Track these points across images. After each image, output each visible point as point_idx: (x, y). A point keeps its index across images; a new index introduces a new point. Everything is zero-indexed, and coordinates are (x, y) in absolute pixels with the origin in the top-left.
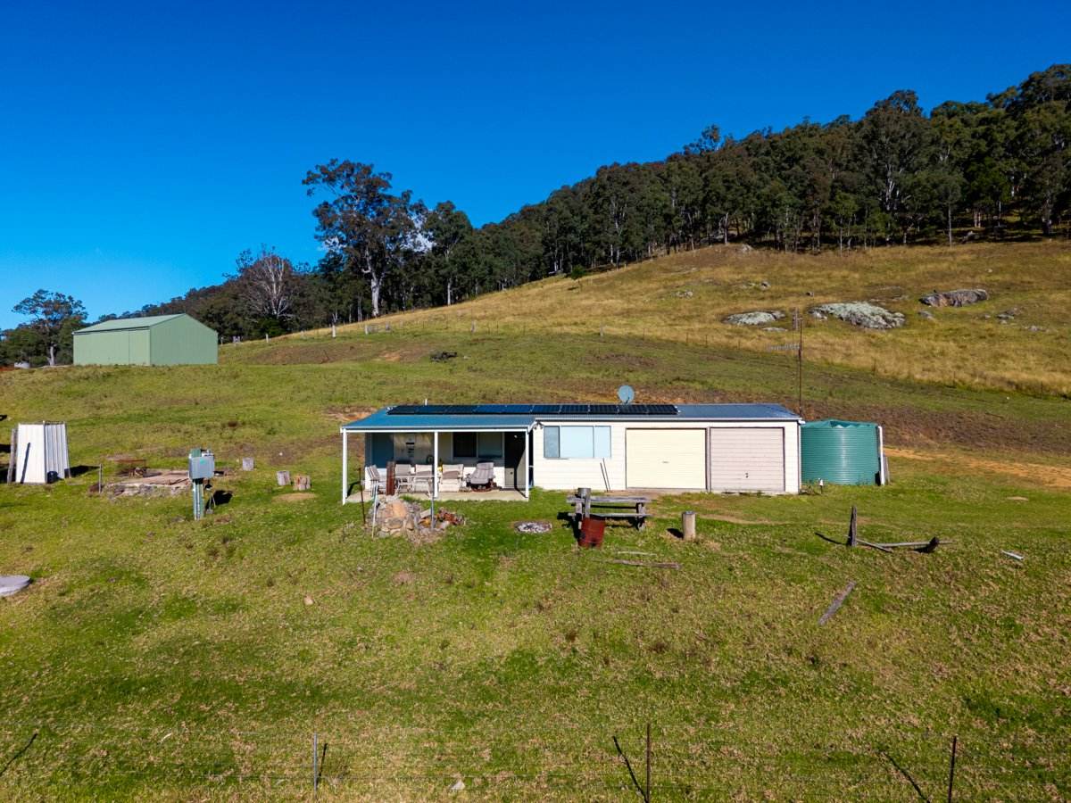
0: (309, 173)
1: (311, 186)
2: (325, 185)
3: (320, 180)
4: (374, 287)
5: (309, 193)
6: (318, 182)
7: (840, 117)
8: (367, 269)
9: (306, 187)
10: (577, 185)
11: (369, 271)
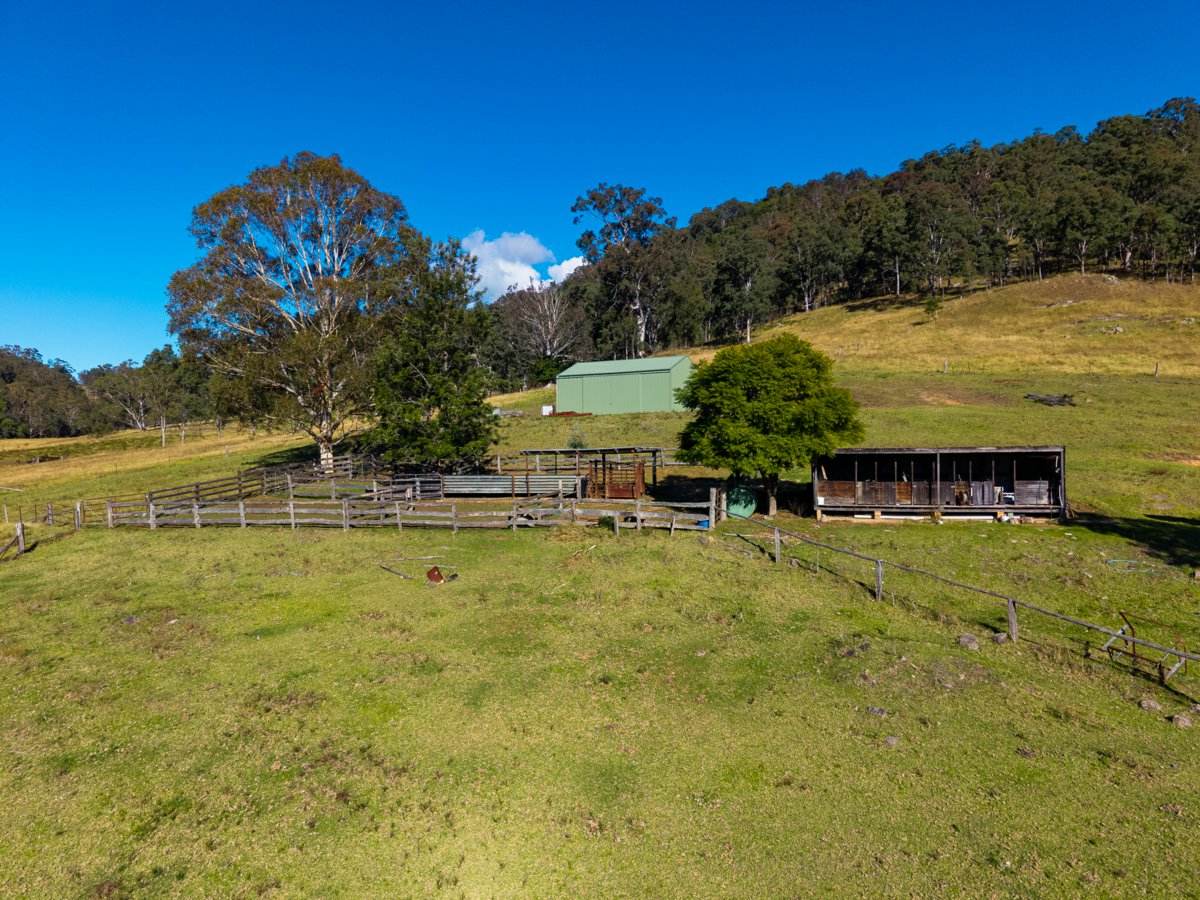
0: (579, 199)
1: (578, 213)
2: (596, 212)
3: (591, 207)
4: (641, 325)
5: (576, 221)
6: (587, 209)
7: (1064, 128)
8: (635, 305)
9: (574, 215)
10: (719, 207)
11: (637, 307)
